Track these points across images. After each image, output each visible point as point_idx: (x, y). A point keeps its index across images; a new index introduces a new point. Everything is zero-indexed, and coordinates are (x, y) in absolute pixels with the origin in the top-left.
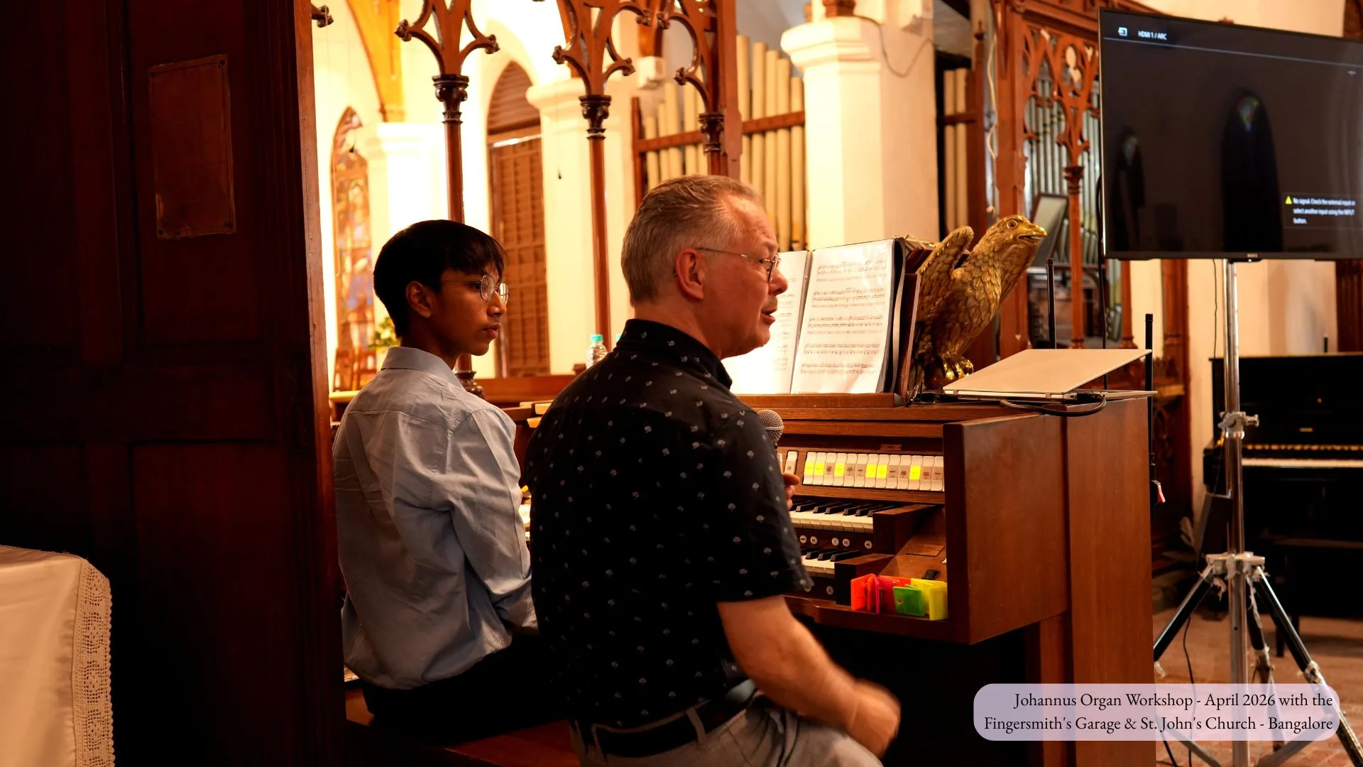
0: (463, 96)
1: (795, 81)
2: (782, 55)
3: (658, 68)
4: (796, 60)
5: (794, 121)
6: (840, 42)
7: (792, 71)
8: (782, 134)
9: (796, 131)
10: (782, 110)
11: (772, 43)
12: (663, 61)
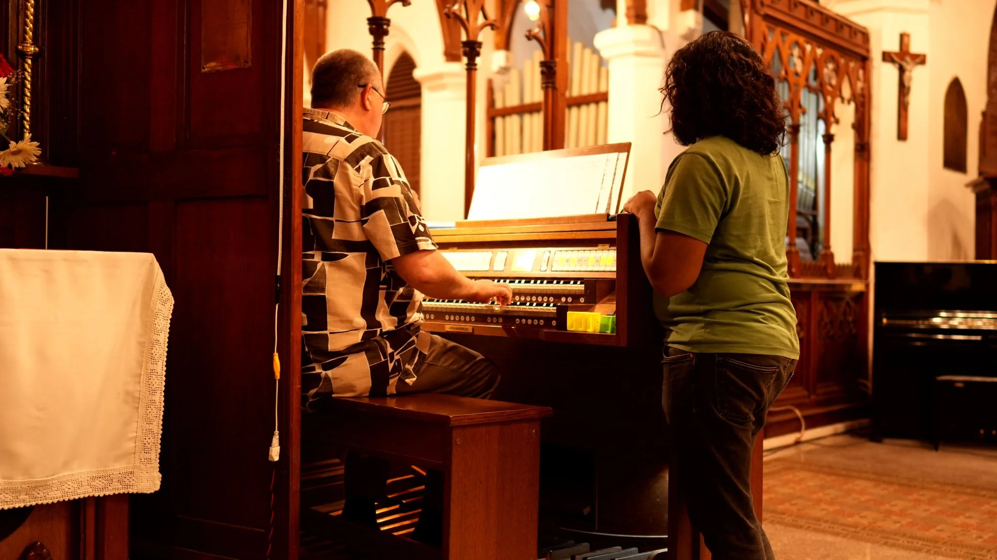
0: (386, 33)
1: (603, 70)
2: (595, 51)
3: (508, 59)
4: (604, 54)
5: (601, 98)
6: (637, 42)
7: (602, 63)
8: (593, 107)
9: (602, 105)
10: (593, 90)
11: (588, 44)
12: (511, 55)
